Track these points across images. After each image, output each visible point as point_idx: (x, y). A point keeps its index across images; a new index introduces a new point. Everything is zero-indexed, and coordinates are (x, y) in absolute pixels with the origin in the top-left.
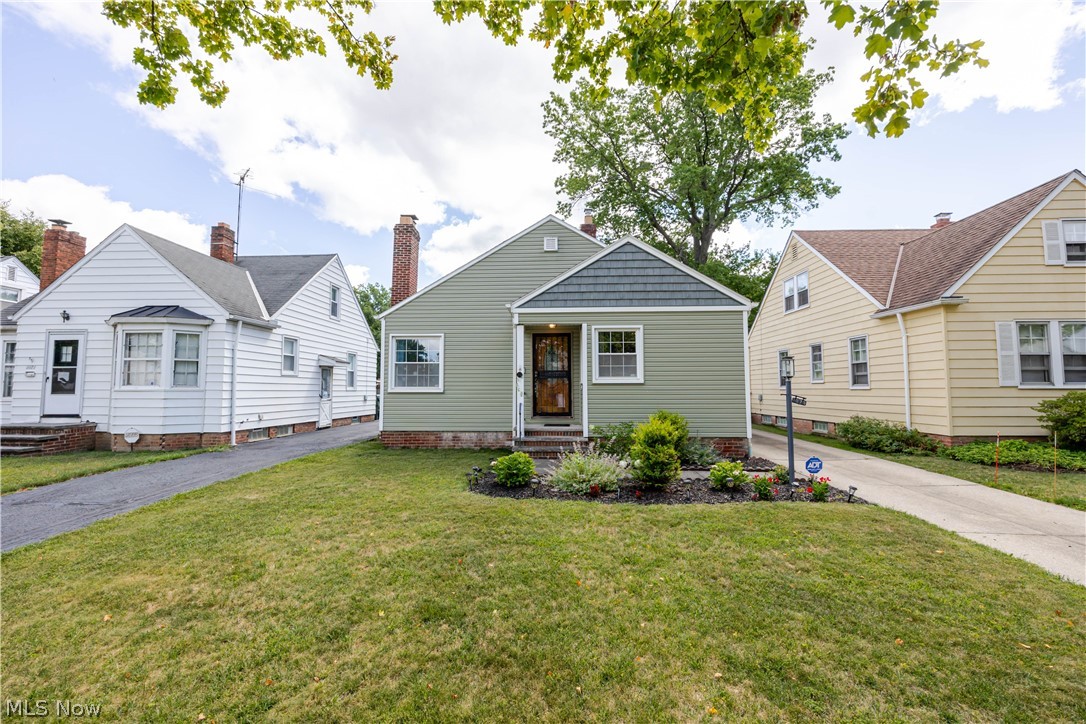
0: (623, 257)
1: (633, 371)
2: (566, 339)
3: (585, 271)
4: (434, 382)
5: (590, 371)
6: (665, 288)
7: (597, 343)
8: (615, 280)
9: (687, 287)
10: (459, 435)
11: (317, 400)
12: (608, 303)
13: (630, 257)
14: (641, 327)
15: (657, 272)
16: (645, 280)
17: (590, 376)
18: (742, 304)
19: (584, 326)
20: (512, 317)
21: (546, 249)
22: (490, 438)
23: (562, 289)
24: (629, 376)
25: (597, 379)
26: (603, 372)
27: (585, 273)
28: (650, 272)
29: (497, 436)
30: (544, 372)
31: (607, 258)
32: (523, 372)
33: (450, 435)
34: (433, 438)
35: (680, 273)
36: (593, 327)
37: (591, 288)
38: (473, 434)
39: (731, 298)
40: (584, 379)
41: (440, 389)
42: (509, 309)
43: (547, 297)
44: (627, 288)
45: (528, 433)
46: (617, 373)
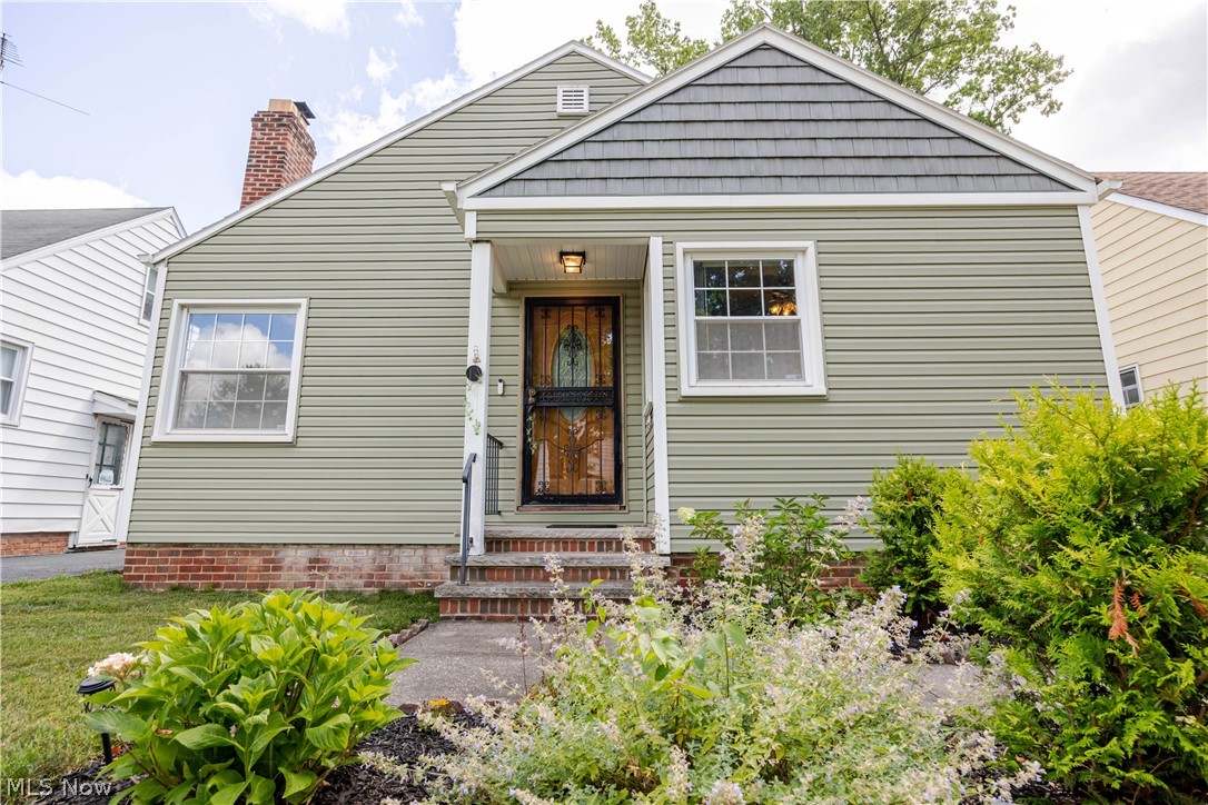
0: (754, 76)
1: (795, 367)
2: (608, 312)
3: (657, 109)
4: (275, 414)
5: (672, 364)
6: (864, 148)
7: (691, 288)
8: (736, 131)
9: (924, 148)
10: (325, 554)
11: (82, 485)
12: (716, 185)
13: (770, 76)
14: (810, 245)
15: (843, 111)
16: (812, 130)
17: (672, 376)
18: (1072, 188)
19: (656, 245)
20: (461, 223)
21: (560, 109)
22: (407, 566)
23: (595, 151)
24: (782, 377)
25: (691, 384)
26: (706, 369)
27: (655, 114)
28: (825, 112)
29: (425, 559)
30: (553, 391)
31: (712, 79)
32: (483, 366)
33: (303, 556)
34: (256, 561)
35: (904, 115)
36: (680, 247)
37: (672, 150)
38: (363, 552)
39: (1042, 175)
40: (655, 391)
41: (287, 433)
42: (452, 197)
43: (552, 170)
44: (768, 149)
45: (493, 543)
46: (746, 368)
